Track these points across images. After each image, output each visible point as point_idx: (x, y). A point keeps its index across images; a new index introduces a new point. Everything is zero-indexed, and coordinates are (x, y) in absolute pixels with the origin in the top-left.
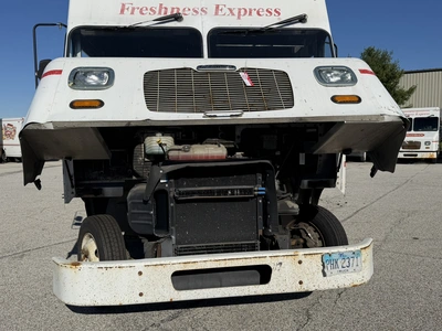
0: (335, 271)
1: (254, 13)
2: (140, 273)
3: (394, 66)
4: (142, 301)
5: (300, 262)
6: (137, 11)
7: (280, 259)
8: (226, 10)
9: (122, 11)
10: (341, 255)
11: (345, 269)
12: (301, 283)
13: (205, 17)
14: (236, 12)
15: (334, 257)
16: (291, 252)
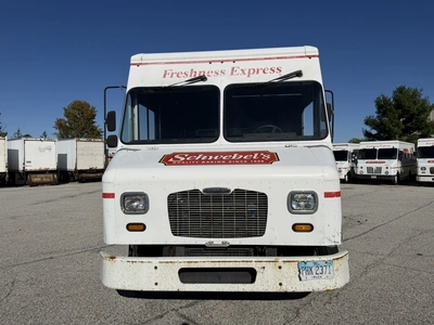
0: (309, 277)
1: (261, 72)
2: (156, 268)
3: (425, 101)
4: (157, 289)
5: (280, 268)
6: (175, 75)
7: (263, 264)
8: (239, 71)
9: (165, 76)
10: (315, 263)
11: (318, 276)
12: (281, 284)
13: (223, 77)
14: (246, 72)
15: (309, 264)
16: (273, 259)
